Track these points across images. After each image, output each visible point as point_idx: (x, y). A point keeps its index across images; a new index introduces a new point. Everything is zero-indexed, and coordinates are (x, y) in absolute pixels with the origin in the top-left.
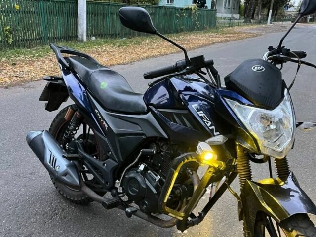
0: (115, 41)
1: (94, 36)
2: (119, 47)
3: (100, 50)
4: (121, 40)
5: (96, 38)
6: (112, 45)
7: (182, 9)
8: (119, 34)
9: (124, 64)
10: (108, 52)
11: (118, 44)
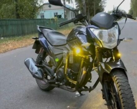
0: (15, 38)
1: (2, 37)
2: (18, 41)
3: (7, 43)
4: (18, 38)
5: (4, 38)
6: (13, 40)
7: (49, 19)
8: (16, 35)
9: (22, 47)
10: (12, 44)
11: (17, 40)
